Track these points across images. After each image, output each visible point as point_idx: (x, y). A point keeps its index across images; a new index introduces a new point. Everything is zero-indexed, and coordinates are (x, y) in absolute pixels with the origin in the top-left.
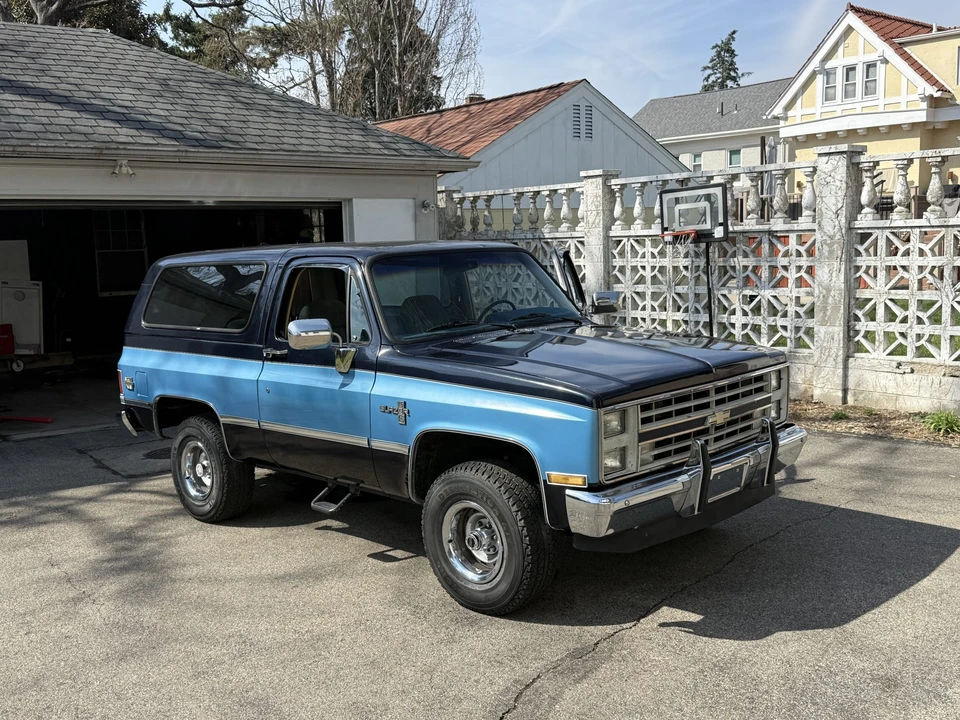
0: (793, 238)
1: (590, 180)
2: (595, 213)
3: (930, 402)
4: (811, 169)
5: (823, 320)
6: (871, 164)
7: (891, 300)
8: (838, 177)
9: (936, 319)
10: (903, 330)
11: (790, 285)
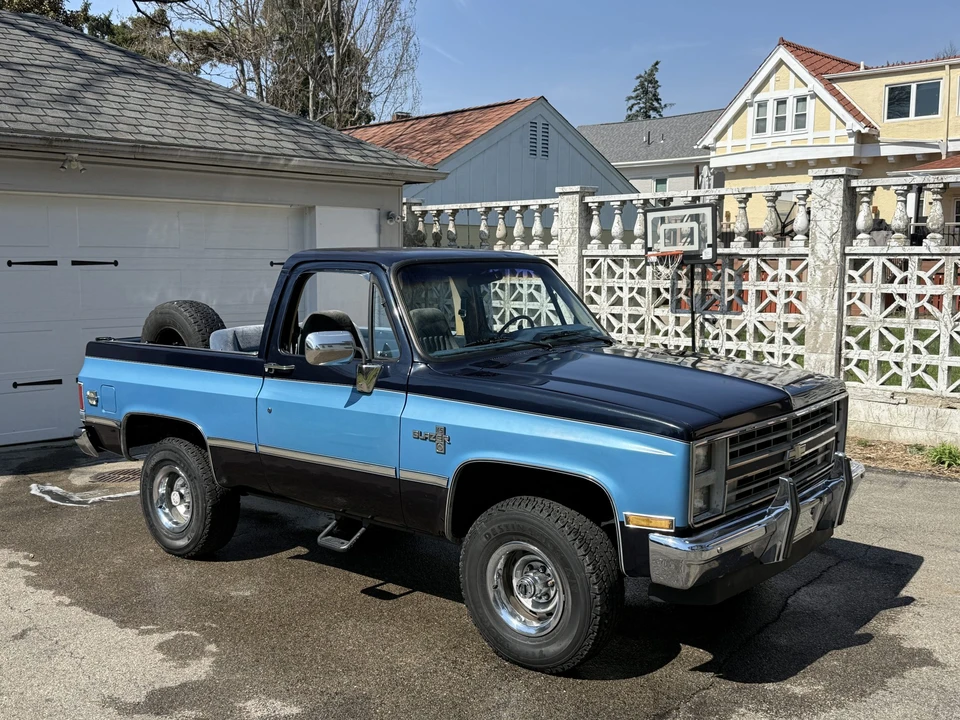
0: (783, 262)
1: (566, 197)
2: (570, 230)
3: (925, 433)
4: (805, 192)
5: (814, 347)
6: (869, 189)
7: (886, 328)
8: (834, 201)
9: (933, 349)
10: (898, 360)
11: (778, 310)
